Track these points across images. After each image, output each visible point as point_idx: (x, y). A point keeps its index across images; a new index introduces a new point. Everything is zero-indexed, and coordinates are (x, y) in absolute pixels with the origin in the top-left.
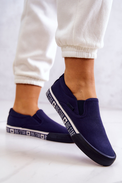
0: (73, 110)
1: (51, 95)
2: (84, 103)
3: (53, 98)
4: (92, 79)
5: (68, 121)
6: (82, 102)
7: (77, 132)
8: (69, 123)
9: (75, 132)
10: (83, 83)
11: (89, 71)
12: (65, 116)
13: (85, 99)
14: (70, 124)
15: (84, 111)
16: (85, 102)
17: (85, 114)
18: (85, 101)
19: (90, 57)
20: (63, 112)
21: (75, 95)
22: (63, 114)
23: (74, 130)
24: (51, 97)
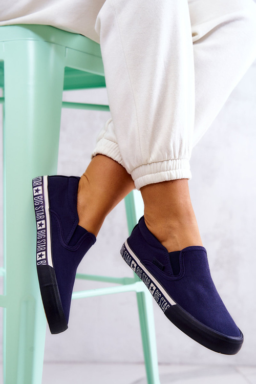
0: (163, 269)
1: (128, 252)
2: (180, 256)
3: (131, 256)
4: (189, 214)
5: (157, 288)
6: (177, 253)
7: (173, 303)
8: (159, 291)
9: (169, 303)
10: (175, 224)
11: (181, 201)
12: (151, 281)
13: (180, 248)
14: (161, 293)
15: (181, 268)
16: (181, 253)
17: (183, 273)
18: (180, 251)
19: (174, 178)
20: (148, 276)
21: (165, 244)
22: (149, 278)
23: (167, 301)
24: (128, 256)
